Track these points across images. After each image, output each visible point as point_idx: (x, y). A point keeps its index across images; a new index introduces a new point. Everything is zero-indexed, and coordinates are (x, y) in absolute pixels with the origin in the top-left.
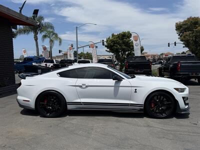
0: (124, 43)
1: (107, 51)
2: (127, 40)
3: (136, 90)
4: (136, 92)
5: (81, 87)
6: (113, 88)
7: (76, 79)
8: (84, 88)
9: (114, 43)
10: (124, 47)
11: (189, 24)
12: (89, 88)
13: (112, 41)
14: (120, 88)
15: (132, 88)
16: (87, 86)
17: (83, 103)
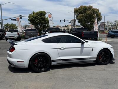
0: (42, 18)
1: (29, 23)
2: (43, 17)
3: (92, 49)
4: (92, 50)
5: (60, 49)
6: (80, 48)
7: (57, 44)
8: (63, 50)
9: (35, 18)
10: (42, 21)
11: (82, 9)
12: (66, 49)
13: (34, 17)
14: (84, 48)
15: (91, 48)
16: (64, 49)
17: (62, 60)
